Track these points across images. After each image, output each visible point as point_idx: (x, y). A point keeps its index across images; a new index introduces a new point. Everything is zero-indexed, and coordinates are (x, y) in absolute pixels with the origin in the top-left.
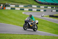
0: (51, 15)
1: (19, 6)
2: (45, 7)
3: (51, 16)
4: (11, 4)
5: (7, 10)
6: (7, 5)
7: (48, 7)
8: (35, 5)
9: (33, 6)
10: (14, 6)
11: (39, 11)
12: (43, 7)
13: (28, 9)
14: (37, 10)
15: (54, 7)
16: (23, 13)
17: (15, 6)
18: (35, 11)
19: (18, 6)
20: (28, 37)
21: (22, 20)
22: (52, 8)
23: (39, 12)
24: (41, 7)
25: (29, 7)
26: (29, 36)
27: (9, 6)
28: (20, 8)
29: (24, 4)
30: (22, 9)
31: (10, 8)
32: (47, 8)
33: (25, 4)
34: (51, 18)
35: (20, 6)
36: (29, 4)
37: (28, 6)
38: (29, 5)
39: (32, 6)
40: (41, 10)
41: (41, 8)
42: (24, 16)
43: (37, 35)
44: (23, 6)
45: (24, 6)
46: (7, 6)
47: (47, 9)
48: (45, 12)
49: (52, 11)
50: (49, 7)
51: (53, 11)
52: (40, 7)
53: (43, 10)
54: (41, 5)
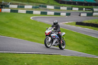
0: (79, 21)
1: (24, 7)
2: (68, 9)
3: (78, 24)
4: (11, 4)
5: (5, 13)
6: (4, 5)
7: (74, 9)
8: (51, 5)
9: (49, 7)
10: (15, 7)
11: (59, 14)
12: (65, 8)
13: (39, 12)
14: (56, 14)
15: (84, 9)
16: (31, 18)
17: (18, 7)
18: (51, 15)
19: (22, 7)
20: (45, 59)
21: (29, 29)
22: (80, 9)
23: (58, 16)
24: (62, 8)
25: (41, 8)
26: (47, 58)
27: (8, 7)
28: (25, 9)
29: (33, 4)
30: (29, 12)
31: (10, 9)
32: (72, 9)
33: (35, 4)
34: (80, 27)
35: (26, 7)
36: (41, 3)
37: (40, 6)
38: (42, 5)
39: (46, 7)
40: (62, 14)
41: (62, 10)
42: (32, 24)
43: (58, 56)
44: (30, 7)
45: (33, 7)
46: (4, 7)
47: (71, 11)
48: (69, 16)
49: (80, 15)
50: (76, 9)
51: (82, 15)
52: (59, 8)
53: (64, 14)
54: (62, 5)
